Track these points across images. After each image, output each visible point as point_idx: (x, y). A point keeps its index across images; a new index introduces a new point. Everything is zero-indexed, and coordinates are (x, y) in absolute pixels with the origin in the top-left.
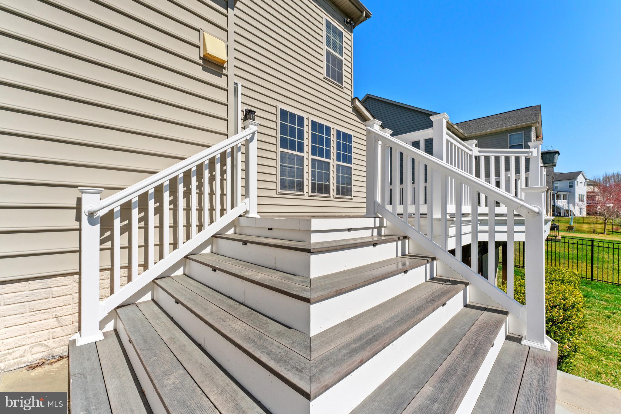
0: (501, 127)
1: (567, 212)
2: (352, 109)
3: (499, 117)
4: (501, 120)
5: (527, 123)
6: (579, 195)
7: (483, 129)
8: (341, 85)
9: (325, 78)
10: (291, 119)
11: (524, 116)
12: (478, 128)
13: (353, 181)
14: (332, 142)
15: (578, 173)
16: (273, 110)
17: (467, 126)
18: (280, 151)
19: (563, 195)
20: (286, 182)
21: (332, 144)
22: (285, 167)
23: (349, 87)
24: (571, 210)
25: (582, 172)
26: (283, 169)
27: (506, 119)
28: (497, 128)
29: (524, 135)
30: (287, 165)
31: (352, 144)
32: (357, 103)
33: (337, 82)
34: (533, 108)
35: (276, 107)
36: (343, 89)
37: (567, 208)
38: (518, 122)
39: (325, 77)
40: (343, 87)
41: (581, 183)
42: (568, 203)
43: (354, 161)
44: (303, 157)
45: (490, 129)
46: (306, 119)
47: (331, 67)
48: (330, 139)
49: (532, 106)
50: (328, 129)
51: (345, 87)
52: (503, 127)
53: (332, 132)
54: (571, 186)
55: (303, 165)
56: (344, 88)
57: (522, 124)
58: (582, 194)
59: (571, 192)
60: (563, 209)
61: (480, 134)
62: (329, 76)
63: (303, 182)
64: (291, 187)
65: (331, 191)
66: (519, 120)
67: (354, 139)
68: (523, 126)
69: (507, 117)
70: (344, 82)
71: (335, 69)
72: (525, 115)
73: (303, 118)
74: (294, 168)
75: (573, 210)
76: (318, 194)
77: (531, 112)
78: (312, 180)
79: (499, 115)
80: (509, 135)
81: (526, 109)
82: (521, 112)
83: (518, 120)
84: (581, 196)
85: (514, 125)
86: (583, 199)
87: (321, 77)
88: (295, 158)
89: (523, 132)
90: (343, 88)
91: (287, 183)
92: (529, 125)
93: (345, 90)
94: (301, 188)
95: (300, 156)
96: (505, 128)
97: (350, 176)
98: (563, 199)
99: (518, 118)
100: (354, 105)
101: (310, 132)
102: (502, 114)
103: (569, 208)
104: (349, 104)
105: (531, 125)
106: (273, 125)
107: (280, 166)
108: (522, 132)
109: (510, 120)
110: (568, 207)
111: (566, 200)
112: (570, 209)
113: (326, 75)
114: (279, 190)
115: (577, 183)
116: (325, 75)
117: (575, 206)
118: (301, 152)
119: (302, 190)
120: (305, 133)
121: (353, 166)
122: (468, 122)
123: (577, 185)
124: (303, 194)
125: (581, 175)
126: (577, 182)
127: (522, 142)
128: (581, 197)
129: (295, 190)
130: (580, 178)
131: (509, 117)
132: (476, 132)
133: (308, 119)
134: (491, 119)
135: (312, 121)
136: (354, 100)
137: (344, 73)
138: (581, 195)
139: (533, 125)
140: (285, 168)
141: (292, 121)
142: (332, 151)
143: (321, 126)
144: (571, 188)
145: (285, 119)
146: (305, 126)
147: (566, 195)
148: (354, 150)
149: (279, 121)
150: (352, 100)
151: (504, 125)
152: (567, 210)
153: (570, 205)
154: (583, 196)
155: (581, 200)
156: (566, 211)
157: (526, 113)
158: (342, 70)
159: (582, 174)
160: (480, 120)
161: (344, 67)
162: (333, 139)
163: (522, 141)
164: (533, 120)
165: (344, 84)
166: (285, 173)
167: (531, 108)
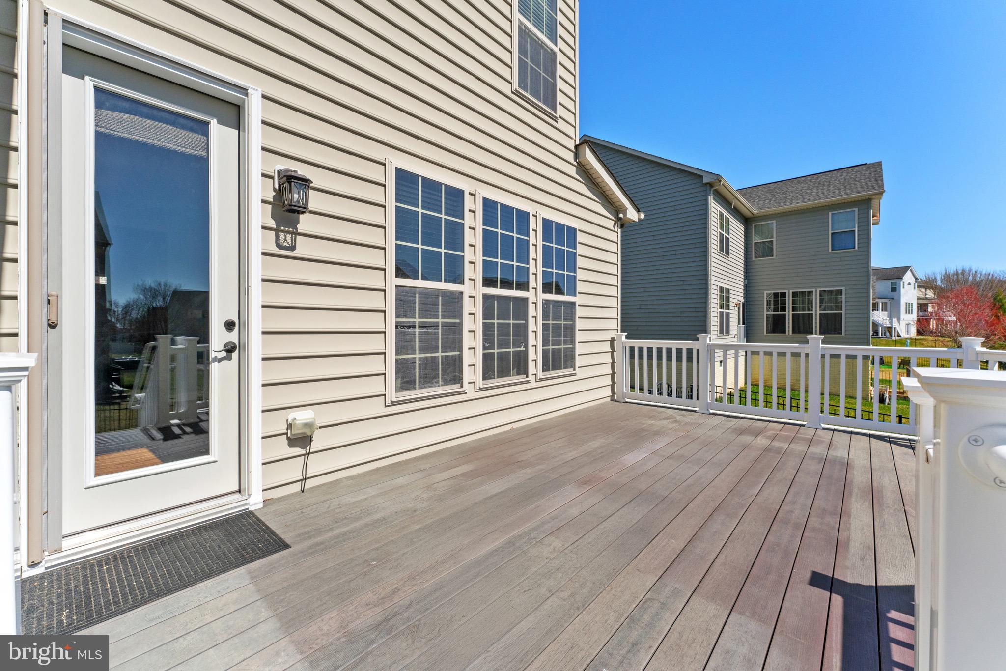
0: (817, 200)
1: (888, 330)
2: (575, 168)
3: (810, 181)
4: (815, 187)
5: (863, 193)
6: (906, 303)
7: (785, 202)
8: (552, 113)
9: (516, 93)
10: (427, 195)
11: (857, 181)
12: (774, 199)
13: (577, 332)
14: (532, 249)
15: (905, 269)
16: (374, 172)
17: (754, 196)
18: (396, 286)
19: (882, 303)
20: (415, 369)
21: (532, 254)
22: (409, 327)
23: (570, 118)
24: (895, 328)
25: (910, 267)
26: (405, 333)
27: (824, 185)
28: (809, 200)
29: (858, 214)
30: (417, 320)
31: (575, 249)
32: (587, 156)
33: (544, 103)
34: (869, 167)
35: (384, 165)
36: (557, 122)
37: (888, 324)
38: (847, 191)
39: (516, 91)
40: (558, 116)
41: (909, 284)
42: (890, 317)
43: (580, 287)
44: (462, 293)
45: (798, 203)
46: (470, 194)
47: (531, 66)
48: (528, 241)
49: (866, 164)
50: (524, 217)
51: (561, 117)
52: (819, 199)
53: (532, 225)
54: (894, 289)
55: (460, 315)
56: (559, 119)
57: (854, 195)
58: (911, 302)
59: (893, 299)
60: (882, 326)
61: (779, 212)
62: (525, 89)
63: (461, 357)
64: (428, 379)
65: (531, 365)
66: (849, 186)
67: (580, 237)
68: (856, 199)
69: (824, 182)
70: (558, 106)
71: (541, 74)
72: (857, 179)
73: (462, 192)
74: (436, 325)
75: (898, 328)
76: (499, 380)
77: (866, 174)
78: (485, 348)
79: (809, 178)
80: (830, 214)
81: (857, 169)
82: (848, 173)
83: (845, 187)
84: (909, 305)
85: (839, 196)
86: (912, 310)
87: (506, 88)
88: (440, 298)
89: (856, 210)
90: (557, 118)
91: (417, 370)
92: (867, 197)
93: (561, 125)
94: (455, 376)
95: (452, 293)
96: (823, 201)
97: (571, 323)
98: (882, 311)
99: (846, 184)
100: (580, 160)
101: (480, 227)
102: (816, 176)
103: (892, 324)
104: (570, 157)
105: (870, 197)
106: (373, 215)
107: (397, 327)
108: (854, 209)
109: (832, 187)
110: (891, 322)
111: (886, 311)
112: (894, 326)
113: (520, 86)
114: (393, 396)
115: (904, 284)
116: (516, 86)
117: (901, 321)
118: (454, 281)
119: (458, 379)
120: (467, 231)
121: (578, 299)
122: (755, 189)
123: (904, 288)
124: (461, 389)
125: (909, 272)
126: (904, 282)
127: (855, 228)
128: (909, 307)
129: (440, 383)
130: (908, 277)
131: (829, 182)
132: (771, 208)
133: (474, 195)
134: (796, 184)
135: (484, 199)
136: (581, 148)
137: (560, 84)
138: (909, 303)
139: (874, 197)
140: (411, 330)
141: (432, 203)
142: (532, 269)
143: (507, 210)
144: (893, 293)
145: (411, 196)
146: (467, 214)
147: (886, 303)
148: (580, 262)
149: (392, 204)
150: (576, 147)
151: (822, 196)
152: (888, 328)
153: (893, 319)
154: (912, 305)
155: (909, 312)
156: (886, 330)
157: (858, 176)
158: (554, 77)
159: (911, 270)
160: (775, 185)
161: (560, 71)
162: (536, 239)
163: (855, 224)
164: (873, 188)
165: (560, 111)
166: (413, 344)
167: (865, 166)
